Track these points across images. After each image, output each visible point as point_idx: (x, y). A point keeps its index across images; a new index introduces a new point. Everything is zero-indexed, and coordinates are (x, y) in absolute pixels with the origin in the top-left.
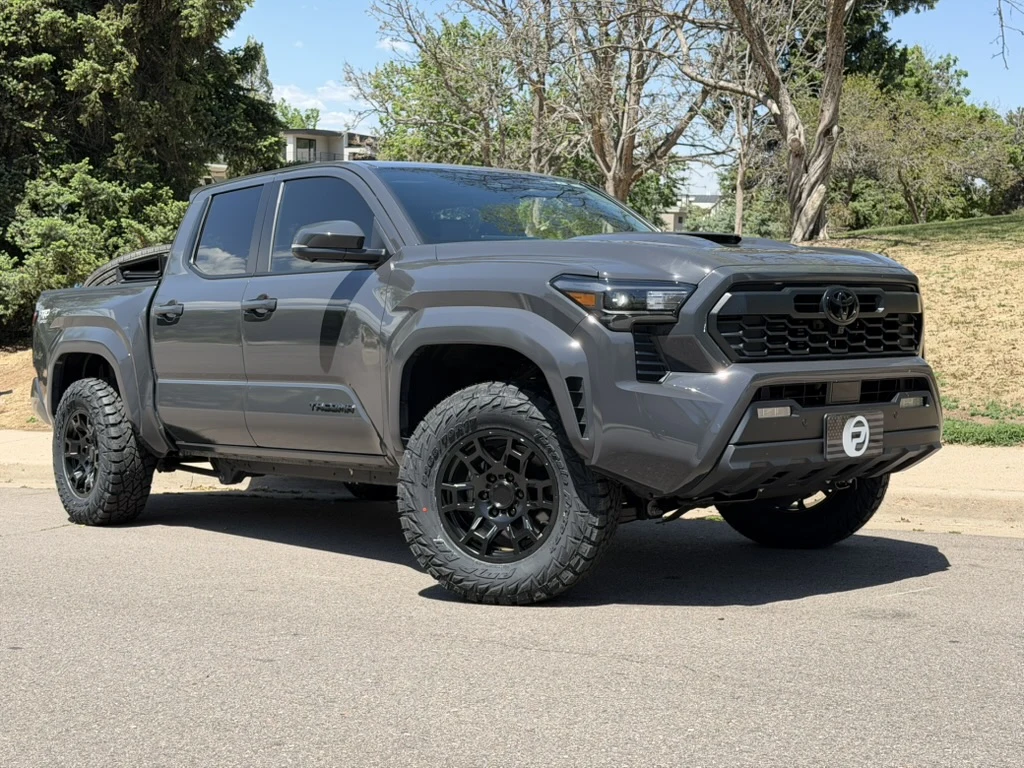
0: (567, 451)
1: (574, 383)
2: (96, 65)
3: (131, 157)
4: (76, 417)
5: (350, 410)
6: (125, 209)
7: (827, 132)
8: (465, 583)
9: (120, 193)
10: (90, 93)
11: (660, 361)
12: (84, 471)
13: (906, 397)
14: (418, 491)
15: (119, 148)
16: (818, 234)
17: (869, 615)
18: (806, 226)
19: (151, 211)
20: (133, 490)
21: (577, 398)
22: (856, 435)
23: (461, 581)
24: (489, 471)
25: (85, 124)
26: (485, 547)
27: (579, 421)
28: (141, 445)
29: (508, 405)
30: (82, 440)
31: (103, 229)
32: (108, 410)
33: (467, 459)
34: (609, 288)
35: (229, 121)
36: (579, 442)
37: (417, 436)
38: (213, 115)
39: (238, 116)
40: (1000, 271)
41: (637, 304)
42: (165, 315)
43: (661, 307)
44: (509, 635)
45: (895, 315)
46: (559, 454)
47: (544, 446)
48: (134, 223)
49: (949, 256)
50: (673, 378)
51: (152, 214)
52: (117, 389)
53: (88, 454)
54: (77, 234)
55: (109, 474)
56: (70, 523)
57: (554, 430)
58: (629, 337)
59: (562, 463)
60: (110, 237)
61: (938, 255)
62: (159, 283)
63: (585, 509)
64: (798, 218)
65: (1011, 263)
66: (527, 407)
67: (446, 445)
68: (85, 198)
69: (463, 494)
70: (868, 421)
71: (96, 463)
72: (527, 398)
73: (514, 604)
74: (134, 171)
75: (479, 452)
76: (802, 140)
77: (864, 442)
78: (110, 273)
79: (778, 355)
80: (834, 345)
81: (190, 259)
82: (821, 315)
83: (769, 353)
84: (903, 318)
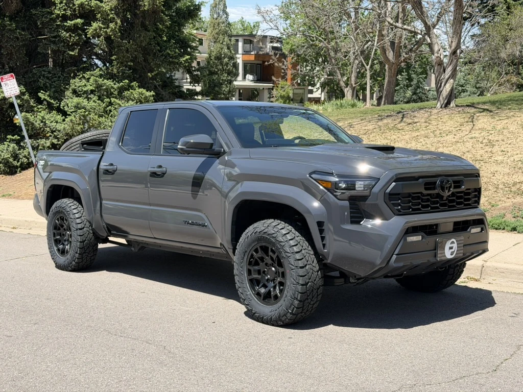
1: (320, 224)
5: (204, 226)
7: (454, 53)
11: (361, 214)
13: (474, 228)
16: (450, 104)
18: (442, 101)
21: (321, 231)
22: (451, 248)
27: (322, 242)
30: (62, 230)
34: (337, 180)
36: (322, 252)
41: (351, 187)
42: (107, 170)
43: (362, 189)
45: (469, 189)
50: (367, 221)
58: (347, 203)
62: (103, 153)
64: (439, 96)
70: (457, 241)
71: (70, 239)
76: (442, 57)
77: (454, 251)
78: (75, 144)
79: (416, 211)
80: (442, 205)
81: (120, 143)
82: (436, 191)
83: (412, 211)
84: (473, 190)
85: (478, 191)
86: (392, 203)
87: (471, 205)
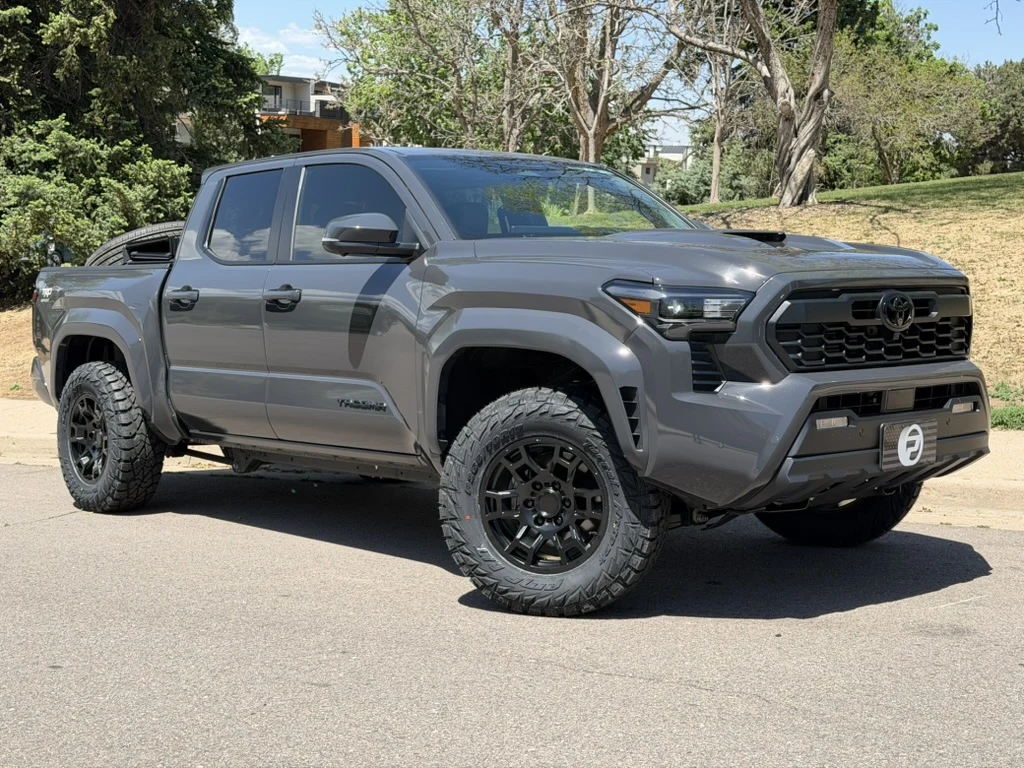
0: (617, 460)
1: (628, 393)
2: (73, 19)
3: (108, 113)
4: (82, 401)
5: (380, 408)
6: (103, 166)
7: (818, 96)
8: (510, 593)
9: (98, 150)
10: (66, 47)
11: (716, 370)
12: (90, 456)
13: (958, 402)
14: (461, 498)
15: (96, 103)
16: (806, 199)
17: (927, 630)
18: (795, 191)
19: (130, 169)
20: (144, 477)
21: (630, 408)
22: (911, 444)
23: (506, 591)
24: (534, 480)
25: (62, 79)
26: (530, 557)
27: (633, 432)
28: (152, 433)
29: (556, 413)
30: (89, 425)
31: (81, 188)
32: (118, 396)
33: (512, 467)
34: (664, 296)
35: (208, 76)
36: (634, 454)
37: (460, 442)
38: (191, 71)
39: (219, 71)
40: (996, 242)
41: (694, 313)
42: (178, 301)
43: (718, 315)
44: (565, 654)
45: (948, 319)
46: (609, 463)
47: (594, 455)
48: (113, 182)
49: (942, 225)
50: (728, 387)
51: (131, 172)
52: (126, 374)
53: (95, 439)
54: (54, 193)
55: (119, 461)
56: (76, 509)
57: (604, 439)
58: (685, 346)
59: (613, 473)
60: (89, 195)
61: (931, 224)
62: (171, 266)
63: (636, 520)
64: (787, 182)
65: (1007, 233)
66: (576, 414)
67: (490, 454)
68: (62, 155)
69: (507, 501)
70: (922, 429)
71: (104, 450)
72: (576, 406)
73: (561, 615)
74: (111, 128)
75: (525, 460)
76: (793, 103)
77: (918, 451)
78: (114, 251)
79: (835, 364)
80: (889, 351)
81: (204, 243)
82: (877, 321)
83: (827, 362)
84: (954, 321)
85: (967, 323)
86: (784, 346)
87: (951, 354)
